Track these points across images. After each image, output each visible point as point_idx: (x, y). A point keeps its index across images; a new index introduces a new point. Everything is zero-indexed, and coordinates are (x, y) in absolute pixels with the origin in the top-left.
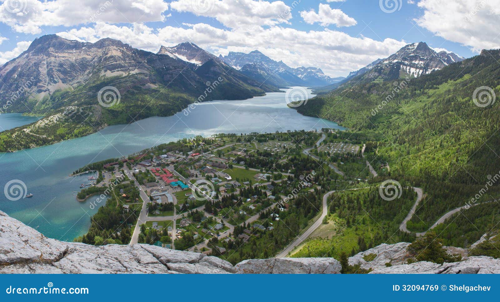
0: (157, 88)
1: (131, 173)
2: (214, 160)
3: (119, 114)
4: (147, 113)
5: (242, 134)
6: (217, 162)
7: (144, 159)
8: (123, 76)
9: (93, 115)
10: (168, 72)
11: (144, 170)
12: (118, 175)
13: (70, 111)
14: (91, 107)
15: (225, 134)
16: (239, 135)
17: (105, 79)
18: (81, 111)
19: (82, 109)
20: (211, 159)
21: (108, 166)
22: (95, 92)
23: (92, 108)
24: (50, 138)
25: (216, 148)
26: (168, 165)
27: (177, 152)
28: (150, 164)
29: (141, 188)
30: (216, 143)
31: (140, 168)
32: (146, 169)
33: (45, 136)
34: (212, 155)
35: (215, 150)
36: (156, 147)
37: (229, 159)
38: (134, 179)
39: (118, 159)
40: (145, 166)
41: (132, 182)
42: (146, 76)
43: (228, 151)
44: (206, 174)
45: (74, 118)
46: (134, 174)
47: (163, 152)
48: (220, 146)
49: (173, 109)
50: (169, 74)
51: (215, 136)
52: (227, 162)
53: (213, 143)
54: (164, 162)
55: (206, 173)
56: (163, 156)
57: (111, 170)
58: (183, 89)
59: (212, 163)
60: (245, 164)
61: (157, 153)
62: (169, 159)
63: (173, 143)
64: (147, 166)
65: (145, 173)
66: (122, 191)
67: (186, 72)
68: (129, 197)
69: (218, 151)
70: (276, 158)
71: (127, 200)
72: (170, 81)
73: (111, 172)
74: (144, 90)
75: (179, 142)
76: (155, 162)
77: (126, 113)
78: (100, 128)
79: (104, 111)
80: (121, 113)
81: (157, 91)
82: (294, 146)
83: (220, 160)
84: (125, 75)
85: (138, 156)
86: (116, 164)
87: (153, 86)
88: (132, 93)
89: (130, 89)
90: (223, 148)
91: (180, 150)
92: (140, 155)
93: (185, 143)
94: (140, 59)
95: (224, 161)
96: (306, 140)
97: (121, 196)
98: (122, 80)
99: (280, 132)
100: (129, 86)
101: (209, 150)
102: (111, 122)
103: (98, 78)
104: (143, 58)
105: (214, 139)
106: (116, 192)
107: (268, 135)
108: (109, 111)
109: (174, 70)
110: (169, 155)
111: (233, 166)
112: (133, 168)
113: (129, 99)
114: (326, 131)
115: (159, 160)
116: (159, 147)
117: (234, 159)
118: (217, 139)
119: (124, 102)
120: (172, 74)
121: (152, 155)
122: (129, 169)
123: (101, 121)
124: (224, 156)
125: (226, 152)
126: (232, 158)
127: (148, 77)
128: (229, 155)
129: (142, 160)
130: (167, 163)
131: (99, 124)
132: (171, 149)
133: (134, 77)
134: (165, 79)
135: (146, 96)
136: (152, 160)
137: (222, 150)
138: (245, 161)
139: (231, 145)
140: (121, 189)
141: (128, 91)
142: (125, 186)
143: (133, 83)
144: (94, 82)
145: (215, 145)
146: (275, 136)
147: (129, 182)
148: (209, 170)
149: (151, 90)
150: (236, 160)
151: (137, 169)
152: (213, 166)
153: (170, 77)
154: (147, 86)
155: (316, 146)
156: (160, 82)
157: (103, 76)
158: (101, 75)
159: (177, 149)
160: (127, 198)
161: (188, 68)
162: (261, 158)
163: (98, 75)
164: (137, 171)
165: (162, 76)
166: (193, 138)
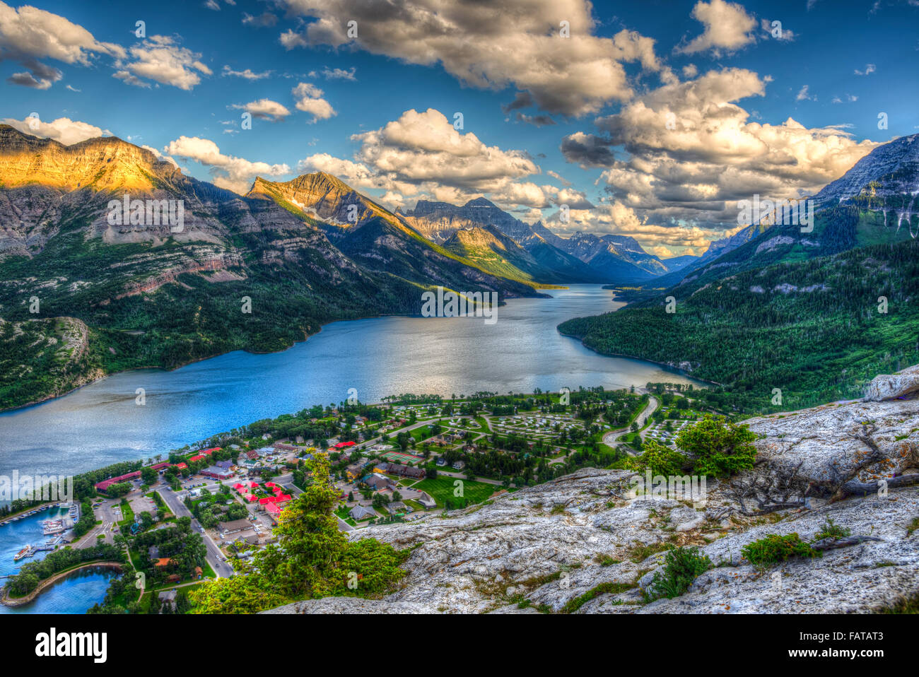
0: (244, 282)
1: (181, 498)
2: (392, 456)
3: (140, 345)
4: (218, 343)
5: (454, 396)
6: (398, 462)
7: (215, 459)
8: (154, 246)
9: (60, 343)
10: (274, 243)
11: (214, 488)
12: (141, 504)
14: (54, 324)
15: (414, 397)
16: (447, 397)
17: (98, 249)
20: (384, 456)
21: (112, 484)
22: (65, 283)
23: (58, 327)
25: (394, 430)
26: (277, 472)
27: (299, 440)
28: (230, 472)
29: (208, 535)
30: (394, 418)
31: (205, 484)
32: (222, 486)
34: (384, 447)
35: (393, 435)
36: (244, 427)
37: (426, 455)
38: (189, 513)
39: (139, 464)
40: (215, 477)
41: (185, 523)
42: (217, 251)
43: (424, 436)
44: (374, 493)
46: (188, 502)
47: (264, 441)
48: (405, 424)
49: (285, 336)
50: (274, 248)
51: (391, 400)
52: (423, 463)
53: (385, 416)
54: (268, 465)
55: (375, 490)
56: (264, 449)
57: (120, 495)
58: (310, 286)
59: (384, 464)
60: (467, 467)
61: (247, 443)
62: (280, 458)
63: (288, 417)
64: (223, 477)
65: (217, 496)
66: (154, 550)
67: (318, 245)
68: (176, 567)
69: (400, 435)
70: (539, 454)
71: (172, 576)
72: (275, 265)
73: (119, 501)
74: (210, 284)
75: (303, 415)
76: (244, 465)
77: (161, 340)
78: (81, 381)
79: (95, 336)
80: (146, 342)
81: (243, 288)
82: (580, 425)
83: (405, 458)
84: (158, 242)
85: (196, 452)
86: (134, 477)
87: (233, 276)
88: (179, 292)
89: (173, 281)
90: (411, 428)
91: (307, 436)
92: (202, 449)
93: (320, 417)
94: (200, 205)
95: (415, 461)
96: (610, 411)
97: (151, 565)
98: (150, 257)
99: (544, 392)
100: (169, 272)
101: (377, 435)
102: (116, 364)
103: (78, 246)
104: (209, 204)
105: (388, 407)
106: (137, 557)
107: (515, 400)
108: (111, 335)
109: (288, 241)
110: (281, 447)
111: (439, 472)
112: (186, 484)
113: (169, 306)
114: (657, 390)
115: (254, 460)
116: (252, 427)
117: (439, 455)
118: (395, 408)
119: (155, 313)
120: (282, 250)
121: (235, 447)
122: (174, 488)
123: (84, 361)
124: (414, 448)
125: (418, 439)
126: (433, 454)
127: (222, 255)
128: (426, 445)
129: (207, 463)
130: (274, 467)
131: (79, 369)
132: (284, 432)
133: (184, 250)
134: (264, 260)
135: (215, 299)
136: (235, 462)
137: (409, 435)
138: (466, 459)
139: (430, 422)
140: (151, 545)
141: (167, 286)
142: (164, 536)
143: (180, 267)
144: (64, 254)
145: (392, 422)
146: (531, 401)
147: (172, 525)
148: (380, 484)
149: (228, 285)
150: (444, 458)
151: (197, 488)
152: (390, 472)
153: (278, 257)
154: (218, 277)
155: (635, 426)
156: (252, 267)
157: (95, 240)
158: (87, 237)
159: (298, 433)
160: (171, 569)
161: (323, 237)
162: (504, 453)
163: (80, 236)
164: (197, 491)
165: (259, 255)
166: (338, 405)
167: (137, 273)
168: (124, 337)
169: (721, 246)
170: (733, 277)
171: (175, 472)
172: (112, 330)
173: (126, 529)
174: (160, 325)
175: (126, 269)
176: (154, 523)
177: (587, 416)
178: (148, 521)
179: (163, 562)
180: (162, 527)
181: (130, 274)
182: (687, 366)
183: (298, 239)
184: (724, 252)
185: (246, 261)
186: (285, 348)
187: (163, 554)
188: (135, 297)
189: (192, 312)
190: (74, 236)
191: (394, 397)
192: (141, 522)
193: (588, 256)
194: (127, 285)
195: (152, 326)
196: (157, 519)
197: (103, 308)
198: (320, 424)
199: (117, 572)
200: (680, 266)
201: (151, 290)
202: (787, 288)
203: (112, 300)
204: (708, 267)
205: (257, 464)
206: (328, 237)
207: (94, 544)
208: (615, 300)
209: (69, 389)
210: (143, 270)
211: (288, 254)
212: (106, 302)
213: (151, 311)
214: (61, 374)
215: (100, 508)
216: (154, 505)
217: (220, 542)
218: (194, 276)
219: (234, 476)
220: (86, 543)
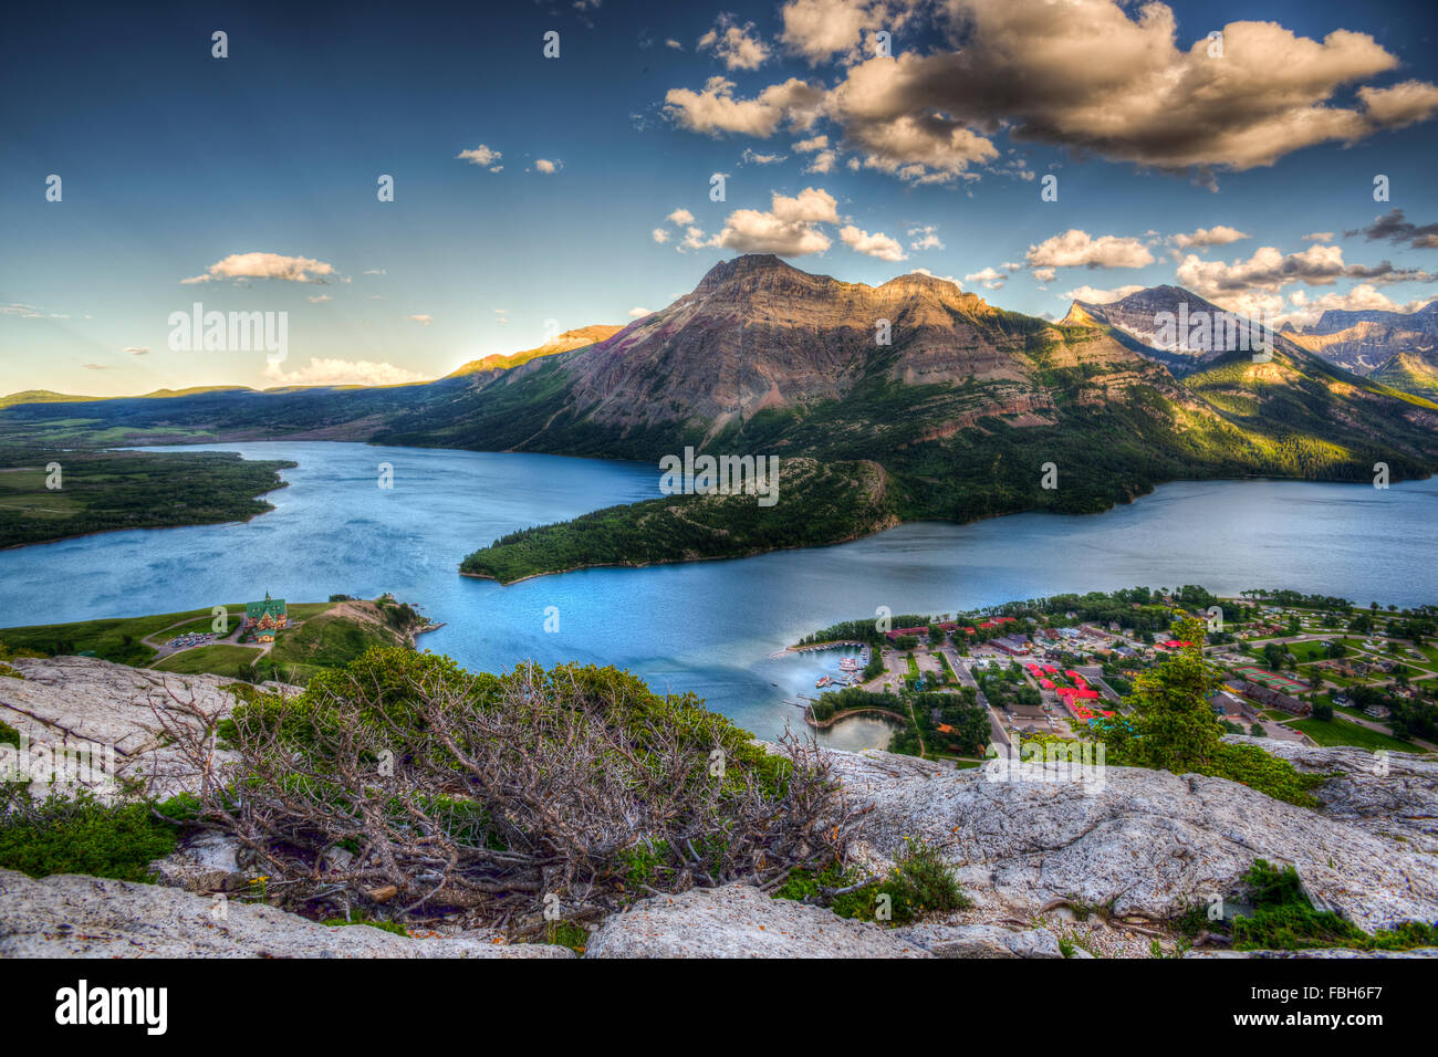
0: (1053, 427)
1: (967, 667)
2: (1255, 675)
3: (934, 494)
6: (1263, 684)
7: (1007, 630)
8: (953, 386)
9: (861, 486)
10: (1093, 380)
11: (1004, 663)
12: (927, 663)
13: (797, 471)
14: (856, 466)
15: (1299, 596)
17: (899, 389)
18: (828, 472)
19: (831, 468)
20: (1240, 671)
21: (898, 634)
22: (867, 426)
23: (861, 469)
24: (738, 539)
25: (1260, 638)
26: (1082, 661)
27: (1114, 627)
28: (1024, 649)
29: (994, 714)
30: (1261, 622)
31: (994, 657)
32: (1013, 663)
33: (725, 531)
34: (1242, 659)
35: (1258, 645)
36: (1043, 599)
37: (1316, 683)
38: (975, 683)
39: (927, 620)
40: (1006, 650)
41: (969, 693)
42: (1022, 391)
43: (1313, 656)
45: (807, 491)
46: (974, 671)
47: (1068, 621)
49: (1102, 494)
50: (1093, 386)
51: (1258, 596)
52: (1308, 695)
53: (1247, 617)
54: (1071, 649)
55: (1221, 713)
56: (1066, 630)
57: (906, 647)
58: (1140, 434)
59: (1242, 683)
61: (1046, 618)
62: (1086, 645)
63: (1101, 596)
64: (1016, 653)
65: (1007, 672)
66: (937, 713)
67: (1155, 381)
68: (958, 738)
69: (1269, 648)
71: (953, 746)
72: (1095, 406)
73: (905, 654)
74: (1012, 429)
75: (1120, 596)
76: (1041, 645)
77: (956, 490)
78: (877, 526)
79: (892, 481)
80: (940, 490)
81: (1052, 435)
83: (1276, 682)
84: (958, 383)
85: (987, 619)
86: (921, 633)
87: (1040, 420)
88: (977, 438)
89: (971, 425)
90: (1289, 642)
91: (1125, 624)
92: (993, 616)
93: (1143, 603)
94: (1005, 339)
95: (1293, 688)
97: (933, 728)
98: (948, 398)
100: (969, 415)
101: (1230, 640)
102: (910, 513)
103: (881, 387)
104: (1015, 336)
105: (1252, 605)
106: (920, 716)
108: (906, 481)
109: (1113, 376)
110: (1089, 632)
111: (1336, 713)
112: (973, 652)
113: (966, 453)
115: (1053, 641)
116: (1054, 601)
117: (1341, 689)
118: (1262, 607)
119: (950, 460)
120: (1105, 388)
121: (1032, 621)
122: (961, 653)
123: (881, 507)
124: (1293, 668)
125: (1302, 659)
126: (1328, 684)
127: (1028, 395)
128: (1315, 669)
129: (997, 633)
130: (1078, 654)
131: (876, 514)
132: (1095, 613)
133: (984, 391)
134: (1080, 401)
135: (1017, 447)
136: (1030, 639)
137: (1285, 649)
139: (1326, 637)
140: (934, 707)
141: (964, 431)
142: (947, 700)
143: (979, 409)
144: (868, 398)
145: (1257, 627)
147: (956, 692)
148: (1230, 708)
149: (1033, 431)
150: (1348, 695)
151: (985, 658)
152: (1248, 695)
153: (1098, 397)
154: (1022, 421)
156: (1064, 410)
157: (896, 382)
158: (889, 379)
159: (1113, 619)
160: (951, 737)
161: (1163, 370)
163: (882, 378)
164: (985, 662)
165: (1073, 394)
166: (1172, 591)
167: (934, 416)
168: (919, 483)
171: (963, 635)
172: (907, 476)
173: (911, 684)
174: (955, 474)
175: (924, 412)
176: (938, 685)
178: (932, 682)
179: (946, 728)
180: (946, 691)
181: (927, 417)
183: (1126, 374)
185: (1057, 402)
186: (1101, 510)
187: (946, 720)
188: (931, 441)
189: (990, 461)
190: (878, 378)
191: (1263, 593)
192: (925, 680)
194: (925, 429)
195: (947, 474)
196: (941, 681)
197: (899, 452)
198: (1144, 612)
199: (901, 724)
201: (948, 434)
203: (909, 445)
205: (1057, 646)
206: (1170, 369)
207: (881, 691)
209: (866, 532)
210: (942, 412)
211: (1112, 393)
212: (903, 447)
213: (948, 459)
214: (860, 517)
215: (888, 657)
216: (939, 666)
217: (1007, 725)
218: (995, 420)
219: (1028, 653)
220: (873, 687)
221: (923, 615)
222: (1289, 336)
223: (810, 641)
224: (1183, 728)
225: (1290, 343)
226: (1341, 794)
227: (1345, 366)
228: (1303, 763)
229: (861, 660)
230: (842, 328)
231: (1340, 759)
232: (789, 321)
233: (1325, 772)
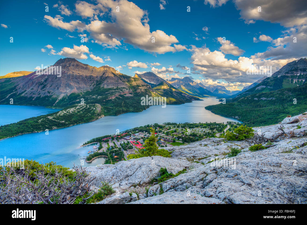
0: (133, 96)
1: (119, 144)
2: (165, 137)
4: (127, 110)
5: (180, 123)
6: (166, 138)
7: (126, 135)
8: (114, 88)
9: (96, 109)
10: (139, 88)
11: (126, 142)
12: (111, 144)
13: (81, 107)
14: (95, 105)
15: (170, 123)
16: (178, 124)
17: (103, 89)
18: (88, 107)
19: (89, 106)
21: (105, 139)
22: (97, 97)
23: (95, 106)
24: (67, 123)
26: (139, 139)
27: (144, 132)
28: (129, 138)
29: (125, 152)
31: (124, 141)
32: (127, 141)
33: (64, 121)
34: (163, 135)
35: (165, 132)
36: (132, 129)
37: (173, 137)
38: (121, 147)
39: (111, 136)
40: (126, 139)
41: (120, 149)
42: (127, 90)
43: (173, 132)
44: (161, 145)
45: (84, 111)
46: (121, 144)
47: (137, 132)
48: (168, 130)
52: (172, 139)
53: (164, 127)
54: (137, 137)
56: (136, 134)
57: (107, 142)
59: (163, 138)
60: (182, 140)
61: (133, 132)
62: (140, 136)
63: (142, 127)
64: (128, 139)
65: (127, 143)
66: (114, 154)
67: (149, 88)
68: (118, 158)
69: (167, 132)
70: (200, 138)
71: (117, 160)
72: (139, 93)
73: (107, 143)
74: (125, 97)
75: (145, 126)
76: (132, 137)
77: (115, 109)
78: (100, 117)
79: (102, 108)
80: (112, 109)
81: (132, 98)
82: (210, 131)
83: (168, 137)
84: (115, 88)
85: (122, 134)
86: (110, 138)
87: (130, 95)
88: (119, 99)
89: (118, 96)
90: (169, 131)
91: (146, 131)
92: (123, 133)
93: (149, 127)
94: (124, 80)
95: (170, 138)
96: (217, 128)
97: (113, 157)
98: (113, 91)
99: (201, 123)
100: (117, 94)
101: (162, 132)
102: (106, 114)
103: (99, 88)
104: (125, 79)
105: (164, 125)
106: (111, 155)
107: (194, 125)
108: (105, 108)
109: (142, 87)
110: (140, 134)
111: (176, 141)
112: (120, 140)
113: (117, 102)
114: (230, 123)
115: (134, 136)
116: (134, 129)
117: (176, 137)
118: (166, 126)
119: (114, 103)
120: (141, 89)
121: (130, 133)
122: (118, 141)
123: (100, 113)
124: (170, 135)
125: (171, 133)
126: (175, 137)
127: (128, 90)
128: (173, 134)
129: (125, 136)
130: (139, 138)
131: (99, 115)
132: (140, 130)
133: (120, 89)
134: (137, 92)
135: (126, 100)
136: (130, 136)
137: (169, 132)
138: (182, 138)
139: (174, 129)
140: (113, 153)
141: (117, 97)
142: (116, 151)
143: (119, 93)
144: (97, 91)
145: (165, 129)
146: (198, 125)
147: (117, 149)
148: (162, 143)
149: (129, 97)
150: (177, 138)
151: (122, 141)
152: (165, 140)
153: (140, 91)
154: (127, 95)
155: (224, 132)
156: (134, 93)
157: (103, 87)
158: (101, 87)
159: (144, 131)
160: (117, 158)
161: (150, 86)
162: (191, 137)
163: (100, 87)
164: (122, 142)
165: (136, 90)
166: (153, 124)
167: (111, 95)
168: (108, 108)
169: (246, 88)
170: (249, 96)
171: (118, 138)
172: (105, 107)
173: (108, 149)
174: (115, 106)
175: (108, 94)
176: (114, 148)
177: (212, 129)
178: (113, 148)
179: (116, 157)
180: (115, 149)
181: (109, 95)
182: (237, 118)
183: (144, 87)
184: (247, 90)
185: (133, 92)
186: (141, 111)
187: (116, 155)
188: (110, 100)
189: (122, 103)
190: (99, 87)
191: (166, 123)
192: (111, 148)
193: (213, 90)
194: (109, 97)
195: (113, 106)
196: (114, 147)
197: (104, 102)
198: (149, 129)
199: (107, 158)
200: (236, 93)
201: (113, 98)
202: (264, 99)
203: (106, 100)
204: (243, 93)
205: (135, 137)
207: (102, 152)
208: (219, 101)
209: (97, 119)
210: (112, 94)
211: (142, 90)
212: (104, 101)
213: (113, 103)
214: (96, 116)
215: (103, 144)
216: (114, 144)
217: (127, 154)
218: (122, 95)
219: (130, 139)
220: (101, 151)
221: (110, 135)
222: (167, 81)
223: (86, 144)
224: (152, 148)
225: (168, 83)
226: (174, 154)
227: (175, 86)
228: (170, 150)
229: (98, 146)
230: (91, 76)
231: (174, 148)
232: (79, 74)
233: (172, 151)
